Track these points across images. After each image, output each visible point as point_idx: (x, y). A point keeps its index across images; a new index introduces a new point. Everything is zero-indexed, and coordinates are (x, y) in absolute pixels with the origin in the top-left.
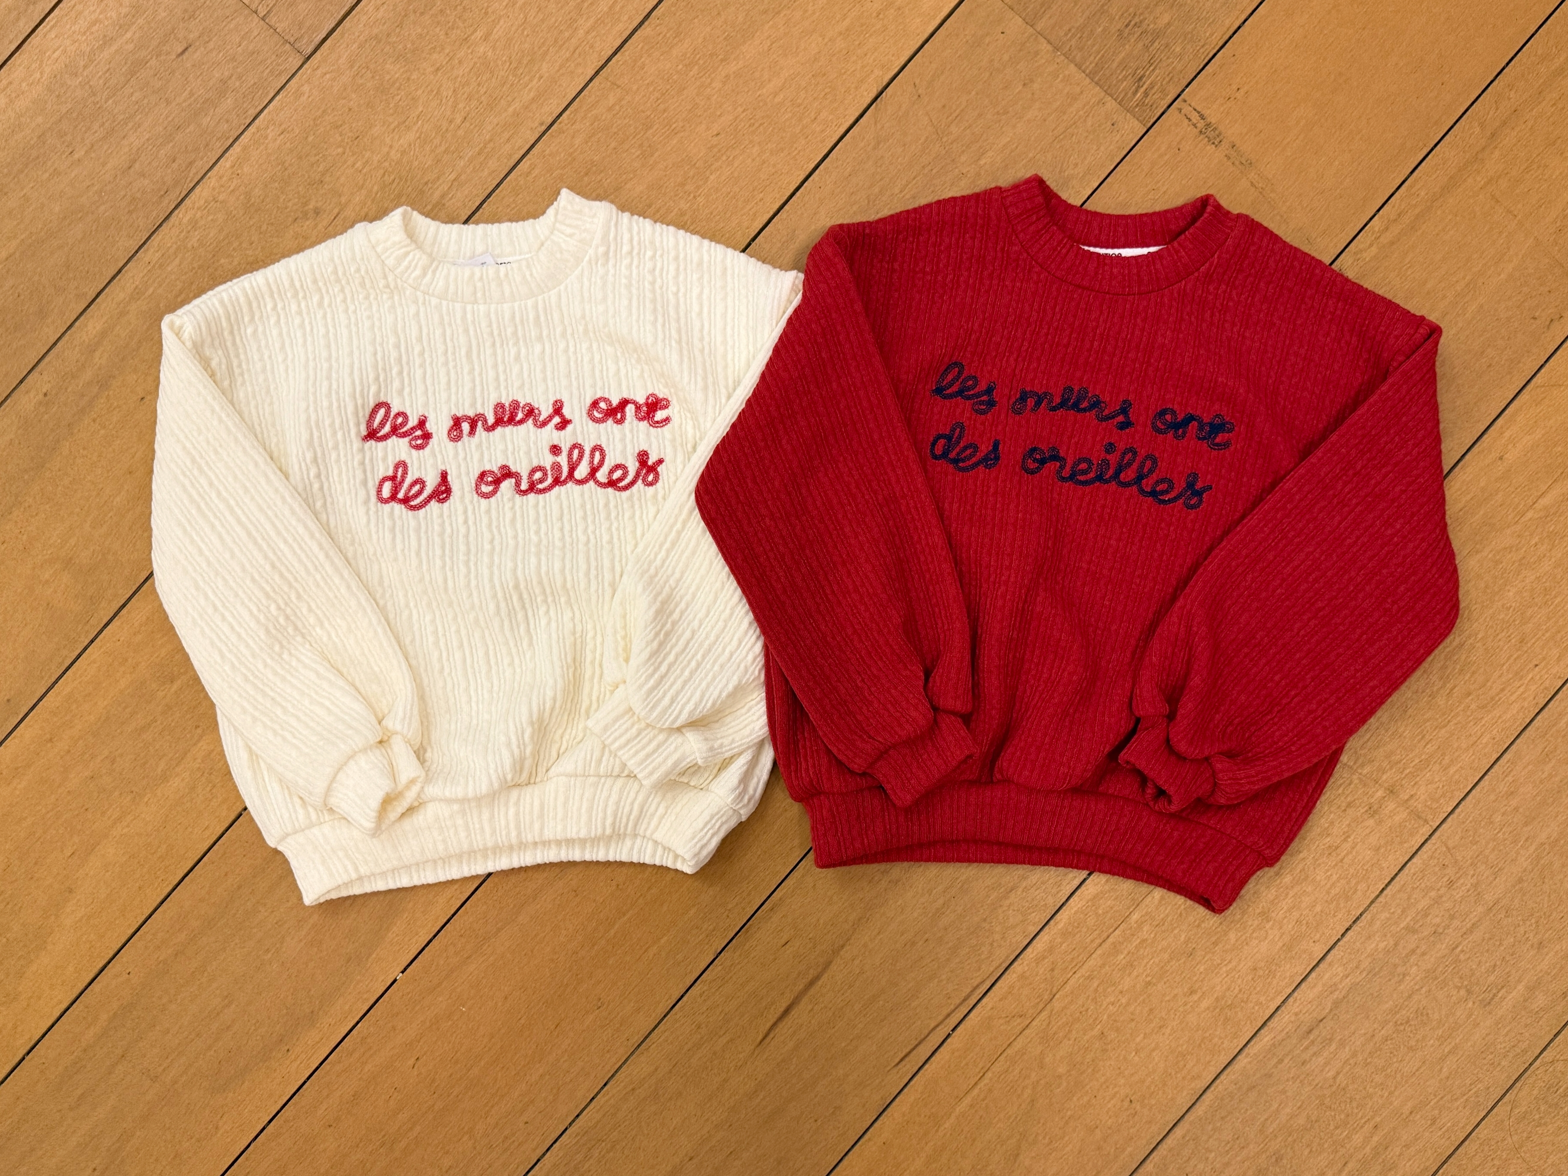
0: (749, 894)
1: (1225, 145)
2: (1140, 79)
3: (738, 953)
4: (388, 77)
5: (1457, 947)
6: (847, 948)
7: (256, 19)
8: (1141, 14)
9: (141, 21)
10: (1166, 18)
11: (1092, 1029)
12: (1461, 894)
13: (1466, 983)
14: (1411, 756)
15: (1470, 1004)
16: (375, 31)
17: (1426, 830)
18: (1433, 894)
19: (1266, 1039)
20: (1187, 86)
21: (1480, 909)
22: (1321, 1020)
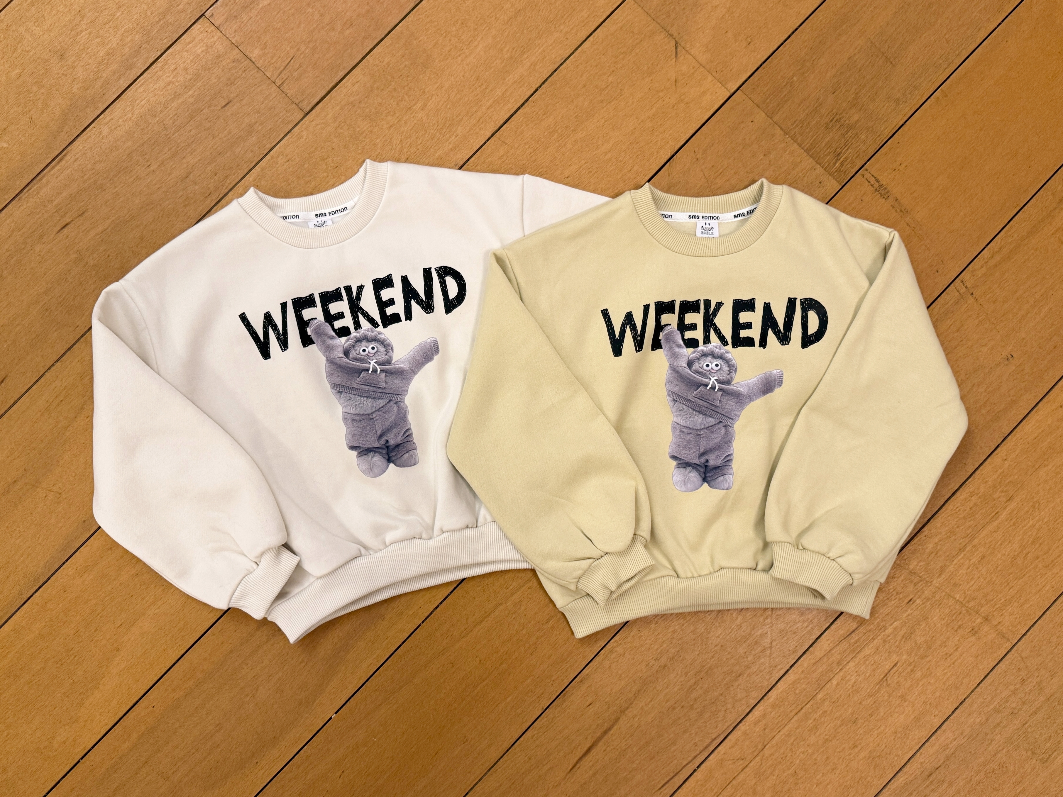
0: (567, 670)
1: (891, 199)
2: (839, 155)
3: (558, 710)
4: (358, 130)
5: (1026, 723)
6: (630, 709)
7: (275, 87)
8: (841, 114)
9: (199, 84)
10: (856, 117)
11: (789, 769)
12: (1029, 689)
13: (1031, 747)
14: (1000, 596)
15: (1034, 761)
16: (352, 99)
17: (1008, 645)
18: (1012, 687)
19: (901, 779)
20: (868, 161)
21: (1042, 699)
22: (937, 769)
